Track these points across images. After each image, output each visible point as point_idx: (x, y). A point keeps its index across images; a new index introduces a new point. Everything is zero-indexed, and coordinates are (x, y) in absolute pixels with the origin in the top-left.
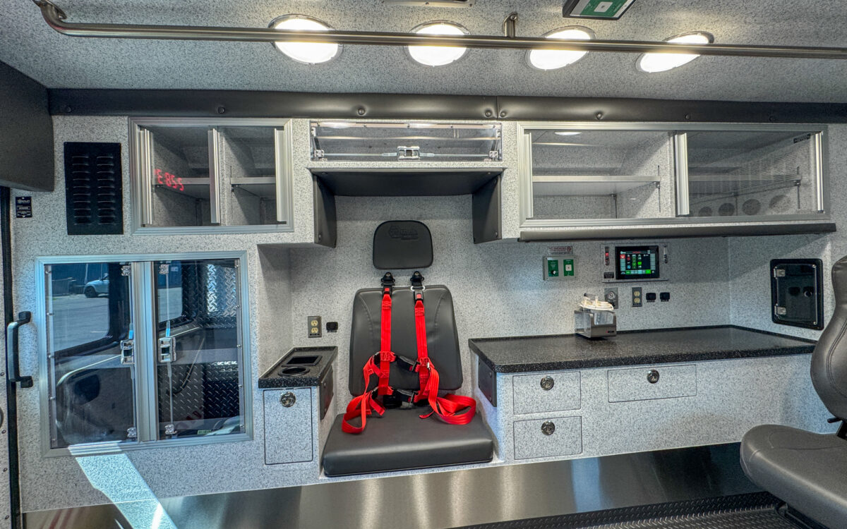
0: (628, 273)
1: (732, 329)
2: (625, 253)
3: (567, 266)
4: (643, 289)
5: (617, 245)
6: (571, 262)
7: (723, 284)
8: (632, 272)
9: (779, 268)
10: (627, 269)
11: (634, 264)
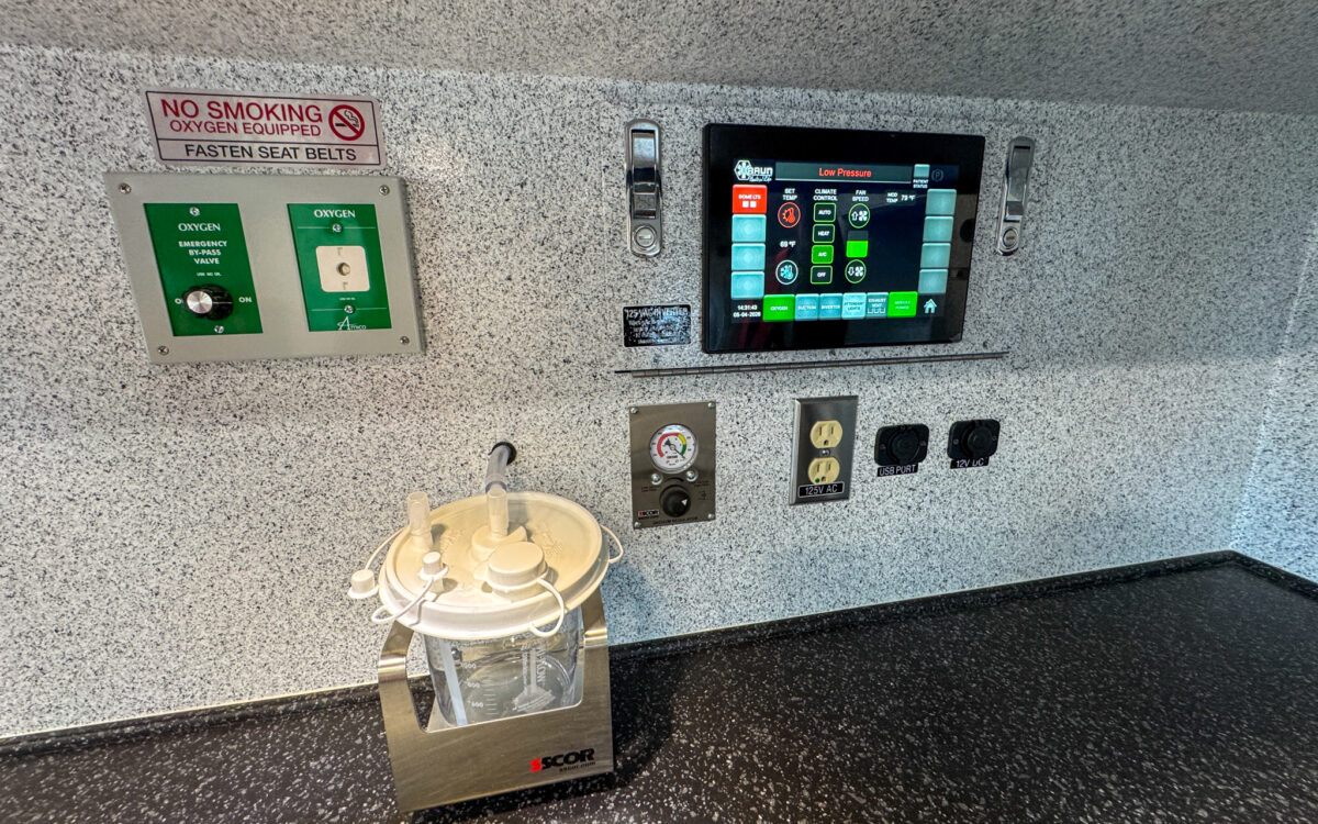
3: (326, 258)
8: (806, 307)
11: (822, 254)
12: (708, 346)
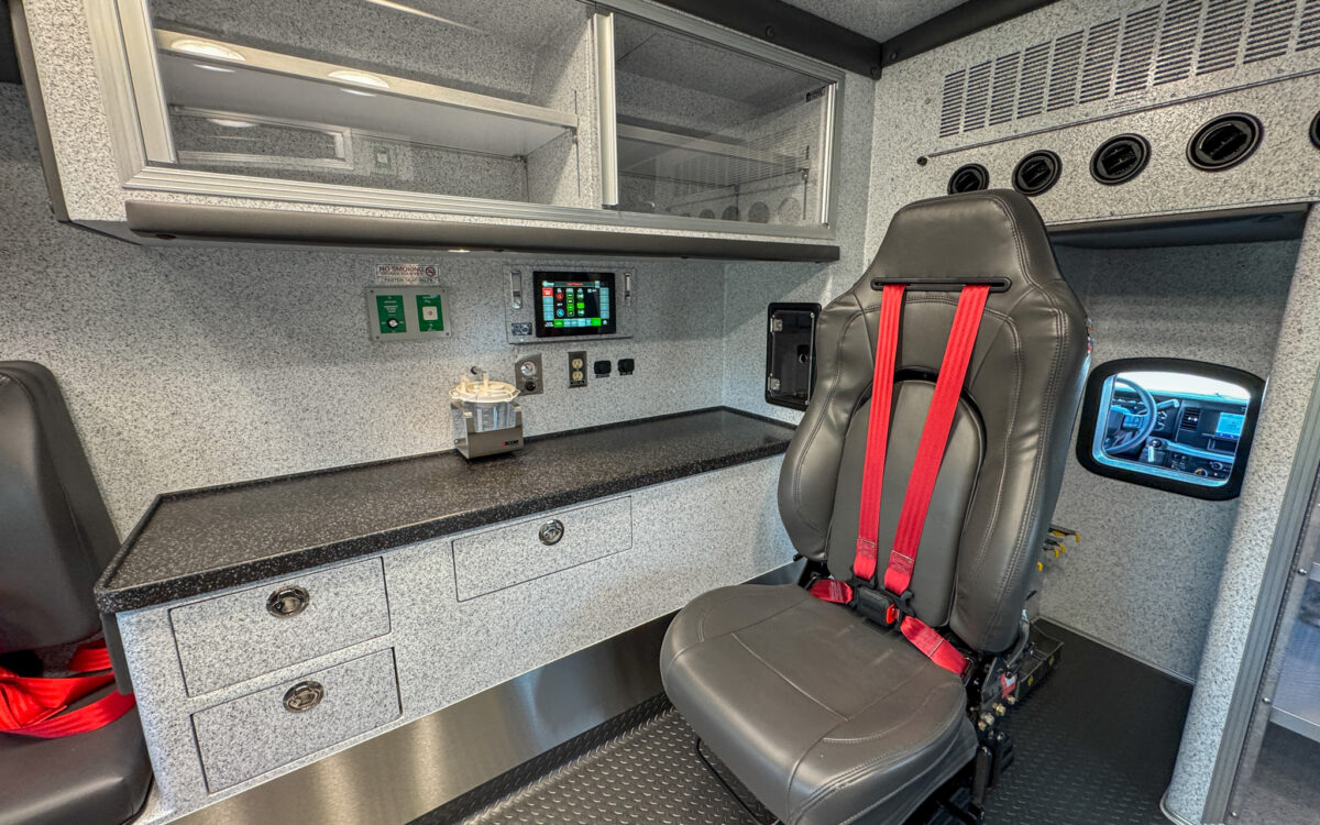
0: (558, 324)
1: (723, 413)
2: (552, 284)
3: (426, 310)
4: (588, 354)
5: (536, 269)
6: (436, 302)
7: (715, 342)
8: (567, 323)
9: (777, 318)
10: (556, 317)
11: (570, 307)
12: (538, 335)
